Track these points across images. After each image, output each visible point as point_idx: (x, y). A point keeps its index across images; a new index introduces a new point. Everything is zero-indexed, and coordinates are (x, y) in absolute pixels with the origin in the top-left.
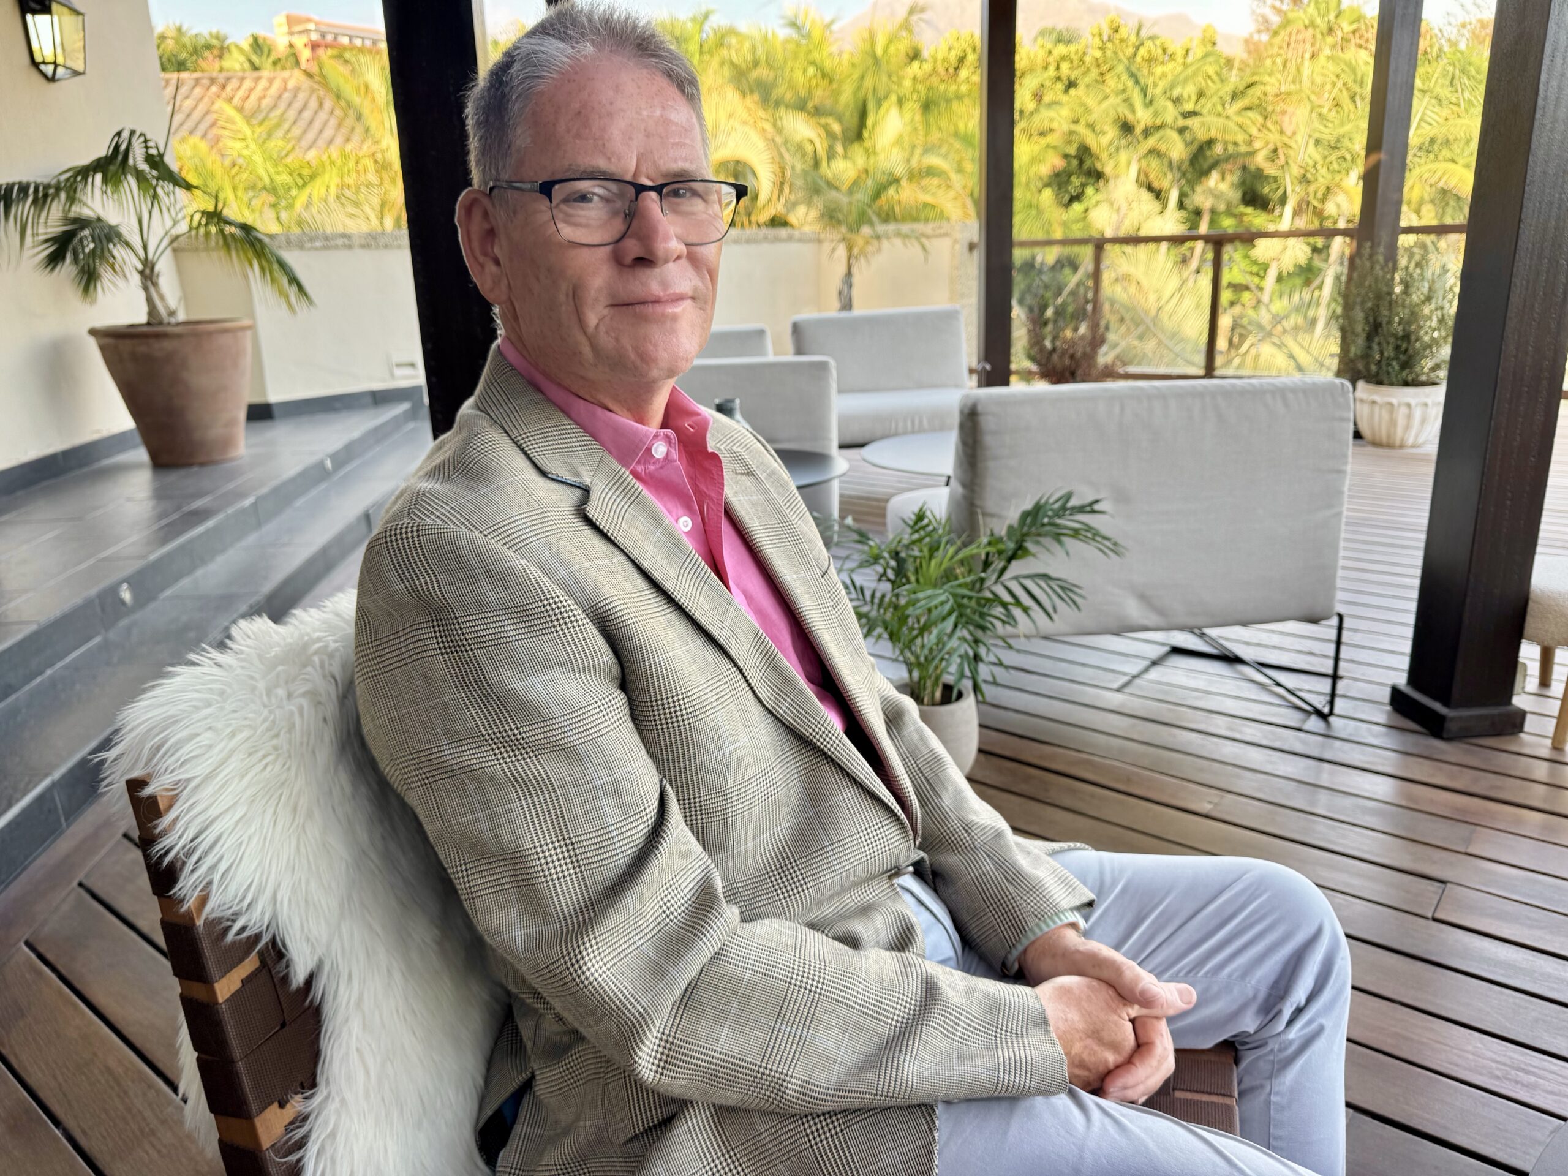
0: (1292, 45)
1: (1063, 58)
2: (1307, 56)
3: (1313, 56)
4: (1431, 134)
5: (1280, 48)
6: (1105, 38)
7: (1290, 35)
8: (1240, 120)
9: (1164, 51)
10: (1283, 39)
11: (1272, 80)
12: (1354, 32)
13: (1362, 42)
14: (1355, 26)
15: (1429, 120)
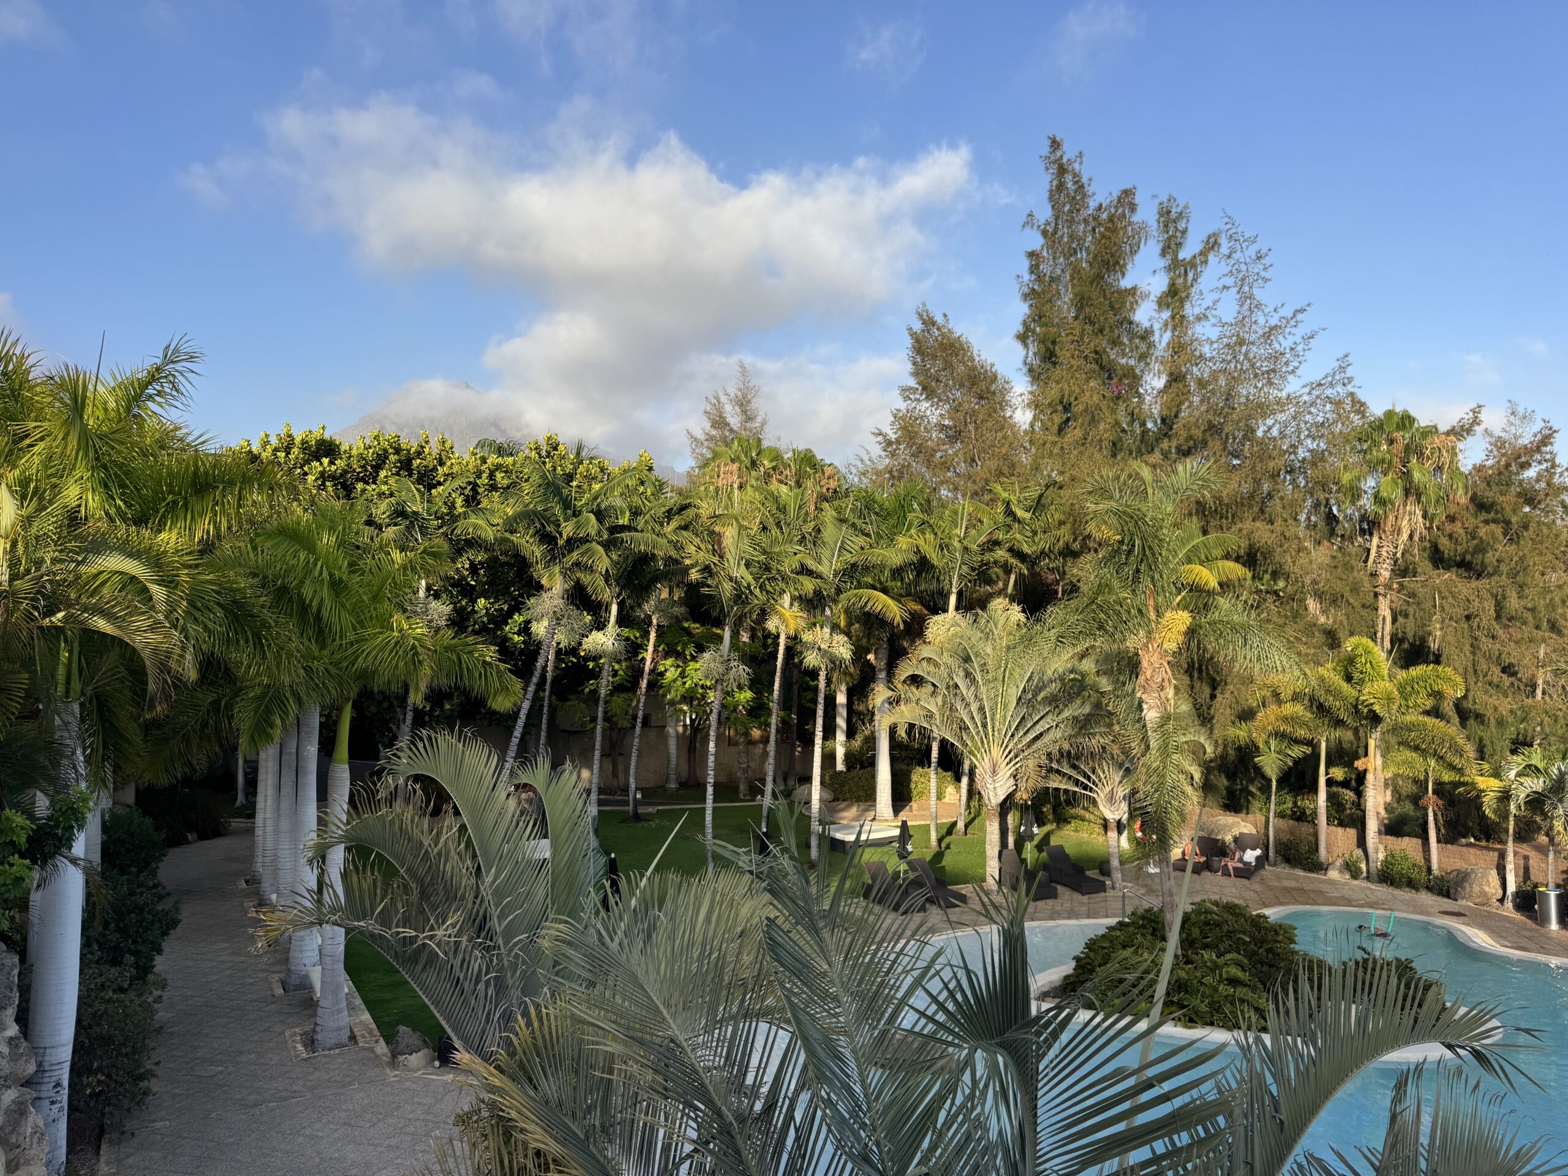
0: (722, 475)
1: (498, 467)
2: (736, 486)
3: (741, 487)
4: (853, 561)
5: (711, 477)
6: (544, 453)
7: (718, 466)
8: (674, 538)
9: (602, 470)
10: (713, 470)
11: (704, 505)
12: (774, 468)
13: (782, 478)
14: (774, 464)
15: (848, 548)
